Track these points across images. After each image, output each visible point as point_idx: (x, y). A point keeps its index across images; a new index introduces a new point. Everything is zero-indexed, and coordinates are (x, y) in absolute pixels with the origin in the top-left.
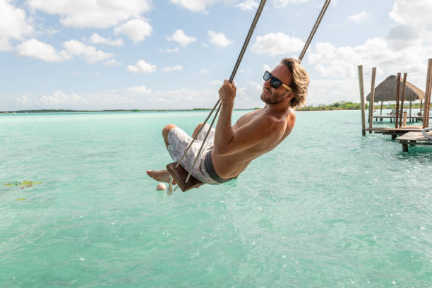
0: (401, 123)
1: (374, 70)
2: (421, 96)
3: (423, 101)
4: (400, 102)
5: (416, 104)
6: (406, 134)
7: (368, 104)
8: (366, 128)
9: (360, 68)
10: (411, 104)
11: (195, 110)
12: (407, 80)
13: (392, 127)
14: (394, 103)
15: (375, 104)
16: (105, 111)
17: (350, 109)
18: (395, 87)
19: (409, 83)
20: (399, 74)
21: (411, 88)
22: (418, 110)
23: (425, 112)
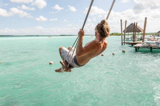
0: (135, 40)
1: (126, 21)
2: (142, 31)
3: (143, 32)
4: (135, 33)
5: (140, 34)
6: (137, 44)
7: (124, 34)
8: (123, 42)
9: (121, 20)
10: (138, 34)
11: (61, 35)
12: (137, 25)
13: (132, 42)
14: (133, 33)
15: (126, 33)
16: (25, 36)
17: (117, 35)
18: (133, 28)
19: (138, 26)
20: (135, 23)
21: (139, 28)
22: (141, 36)
23: (143, 37)
